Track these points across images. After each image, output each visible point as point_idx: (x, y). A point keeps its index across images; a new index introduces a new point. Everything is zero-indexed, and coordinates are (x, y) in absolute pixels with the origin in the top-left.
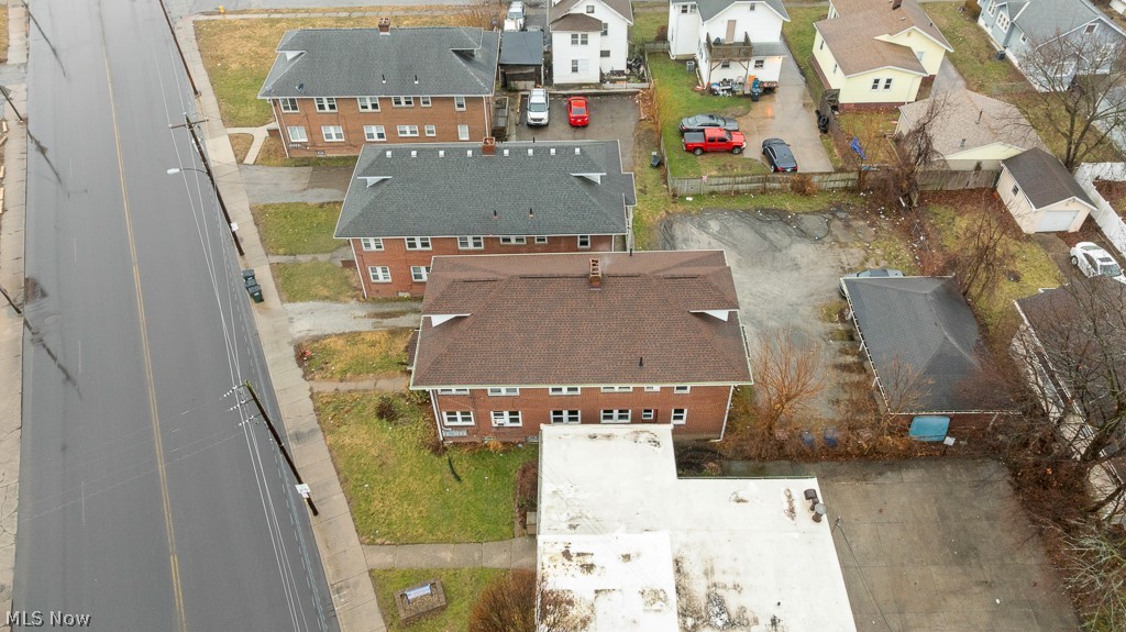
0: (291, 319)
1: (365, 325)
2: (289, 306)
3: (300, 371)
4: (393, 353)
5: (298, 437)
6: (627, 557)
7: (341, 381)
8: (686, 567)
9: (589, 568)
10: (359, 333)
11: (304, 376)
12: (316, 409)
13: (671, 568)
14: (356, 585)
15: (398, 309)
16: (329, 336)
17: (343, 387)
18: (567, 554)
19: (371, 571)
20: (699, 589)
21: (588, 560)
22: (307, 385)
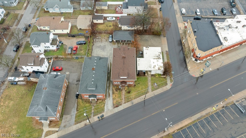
0: (108, 110)
1: (111, 98)
2: (105, 111)
3: (120, 106)
4: (118, 93)
5: (132, 103)
6: (154, 63)
7: (122, 100)
8: (154, 58)
9: (155, 66)
10: (113, 98)
11: (121, 105)
12: (128, 102)
13: (154, 59)
14: (154, 93)
15: (108, 94)
16: (113, 103)
17: (123, 99)
18: (154, 68)
19: (152, 91)
20: (156, 58)
21: (154, 66)
22: (123, 105)
